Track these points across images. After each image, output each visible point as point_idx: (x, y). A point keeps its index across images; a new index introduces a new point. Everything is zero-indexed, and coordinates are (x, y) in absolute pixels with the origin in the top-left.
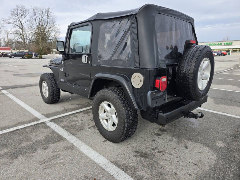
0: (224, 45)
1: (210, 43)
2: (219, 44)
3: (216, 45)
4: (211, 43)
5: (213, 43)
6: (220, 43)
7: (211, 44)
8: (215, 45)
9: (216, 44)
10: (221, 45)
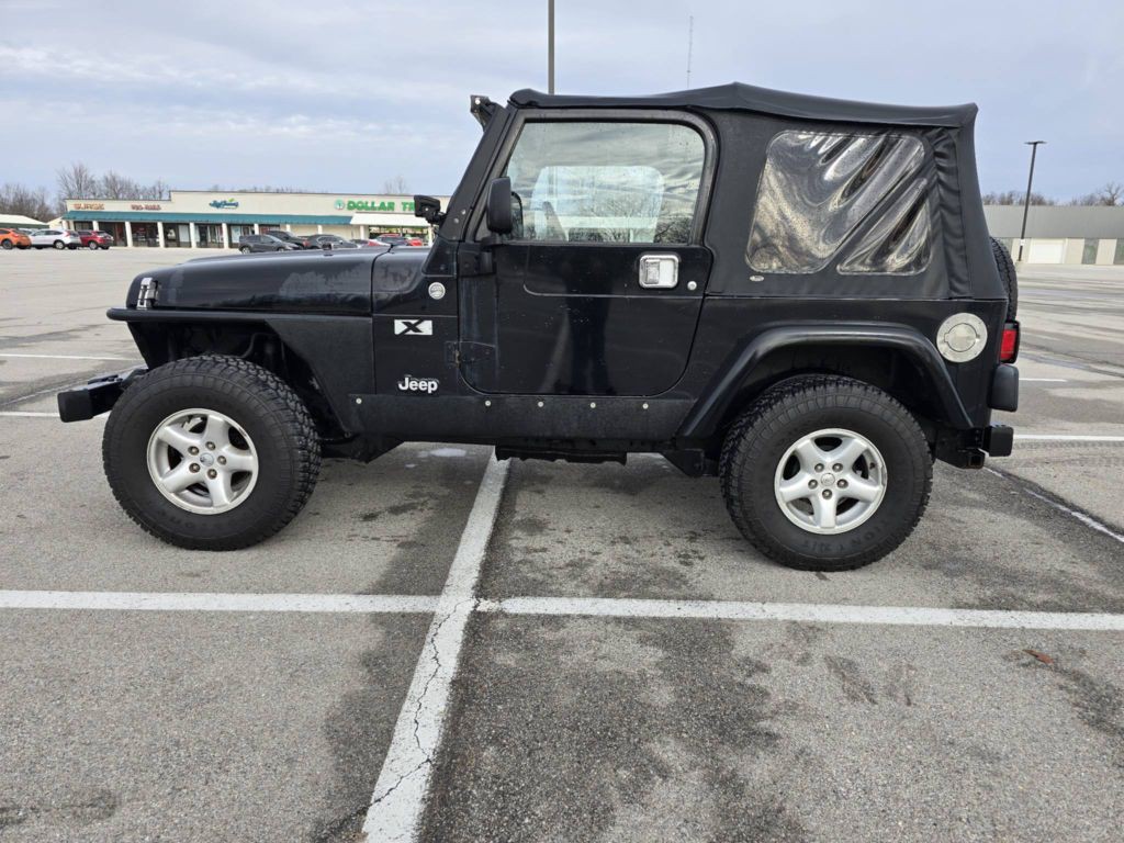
0: (404, 209)
1: (352, 199)
2: (383, 204)
3: (373, 209)
4: (356, 200)
5: (364, 200)
6: (387, 201)
7: (353, 203)
8: (367, 208)
9: (373, 203)
10: (393, 209)
